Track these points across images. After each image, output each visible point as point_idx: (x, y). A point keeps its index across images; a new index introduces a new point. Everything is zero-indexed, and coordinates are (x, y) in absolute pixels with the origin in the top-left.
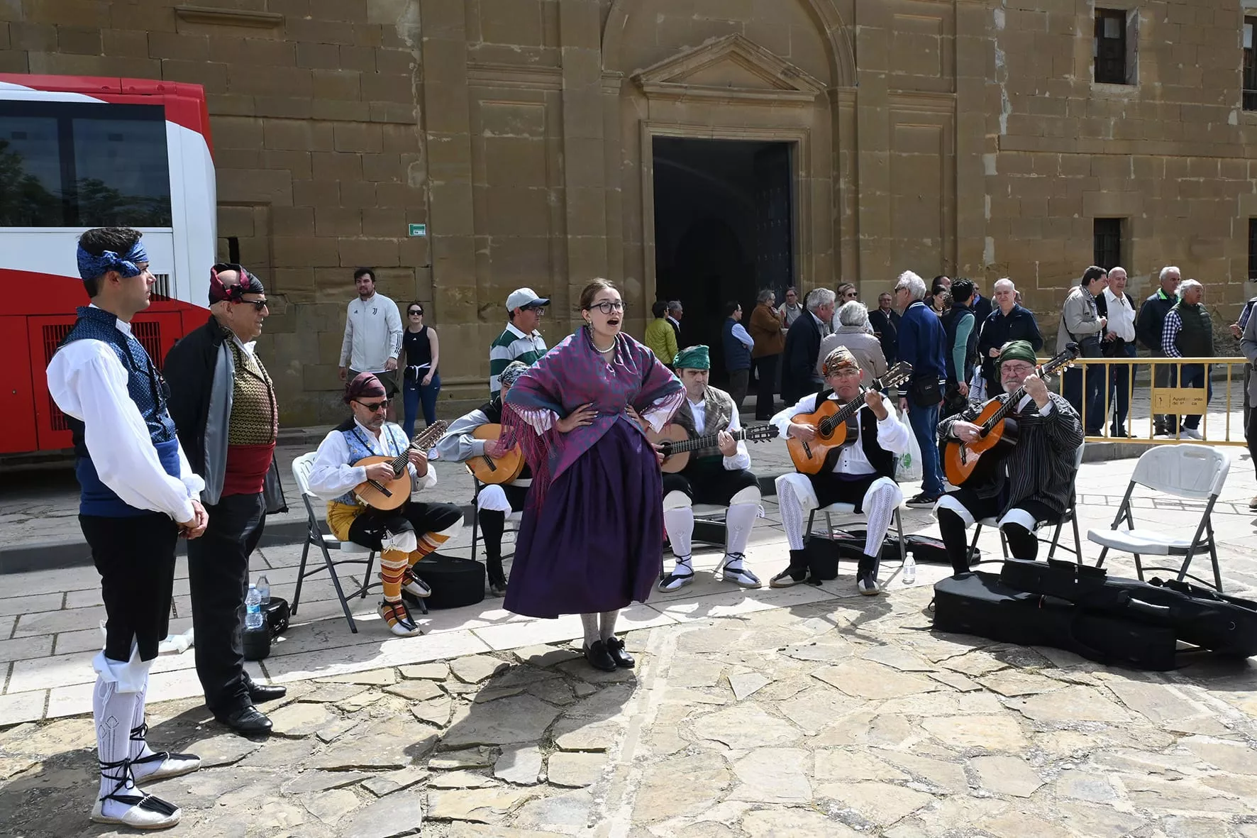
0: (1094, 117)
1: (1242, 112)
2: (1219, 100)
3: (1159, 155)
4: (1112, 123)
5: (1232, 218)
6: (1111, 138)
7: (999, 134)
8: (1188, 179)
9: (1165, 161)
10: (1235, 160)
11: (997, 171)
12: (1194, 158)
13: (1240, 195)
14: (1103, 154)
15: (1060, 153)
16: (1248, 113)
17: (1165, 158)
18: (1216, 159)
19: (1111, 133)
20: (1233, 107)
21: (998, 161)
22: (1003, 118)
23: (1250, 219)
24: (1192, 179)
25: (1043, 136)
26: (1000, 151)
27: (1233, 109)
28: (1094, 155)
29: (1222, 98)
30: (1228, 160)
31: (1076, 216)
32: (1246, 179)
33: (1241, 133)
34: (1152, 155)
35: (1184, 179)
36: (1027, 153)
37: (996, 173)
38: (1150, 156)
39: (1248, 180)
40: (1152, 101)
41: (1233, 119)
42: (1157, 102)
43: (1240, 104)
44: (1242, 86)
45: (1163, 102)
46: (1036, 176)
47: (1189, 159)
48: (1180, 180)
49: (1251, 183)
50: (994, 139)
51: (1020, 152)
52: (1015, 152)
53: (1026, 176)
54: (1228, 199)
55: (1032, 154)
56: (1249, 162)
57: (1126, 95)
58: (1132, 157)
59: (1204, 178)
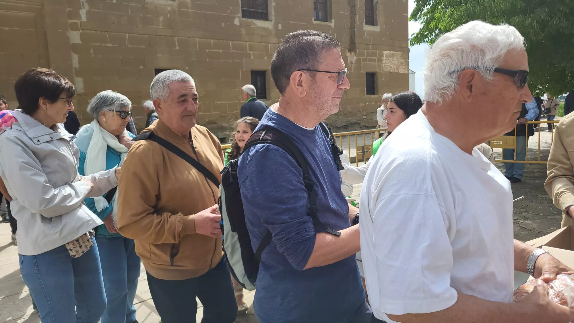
0: (148, 16)
1: (242, 19)
2: (228, 12)
3: (193, 37)
4: (161, 20)
5: (240, 71)
6: (161, 27)
7: (81, 21)
8: (212, 50)
9: (197, 41)
10: (239, 42)
11: (81, 40)
12: (215, 40)
13: (244, 59)
14: (156, 35)
15: (127, 33)
16: (244, 19)
17: (197, 40)
18: (229, 41)
19: (161, 24)
20: (236, 16)
21: (81, 35)
22: (83, 13)
23: (251, 71)
24: (215, 50)
25: (114, 24)
26: (82, 30)
27: (236, 17)
28: (150, 36)
29: (229, 11)
30: (236, 42)
31: (141, 67)
32: (247, 51)
33: (242, 29)
34: (189, 37)
35: (210, 50)
36: (103, 33)
37: (81, 42)
38: (187, 38)
39: (248, 52)
40: (186, 10)
41: (237, 22)
42: (190, 10)
43: (240, 15)
44: (241, 6)
45: (193, 10)
46: (111, 45)
47: (212, 41)
48: (207, 51)
49: (250, 54)
50: (77, 23)
51: (99, 32)
52: (94, 31)
53: (104, 45)
54: (237, 61)
55: (106, 33)
56: (248, 43)
57: (169, 5)
58: (176, 38)
59: (222, 50)
